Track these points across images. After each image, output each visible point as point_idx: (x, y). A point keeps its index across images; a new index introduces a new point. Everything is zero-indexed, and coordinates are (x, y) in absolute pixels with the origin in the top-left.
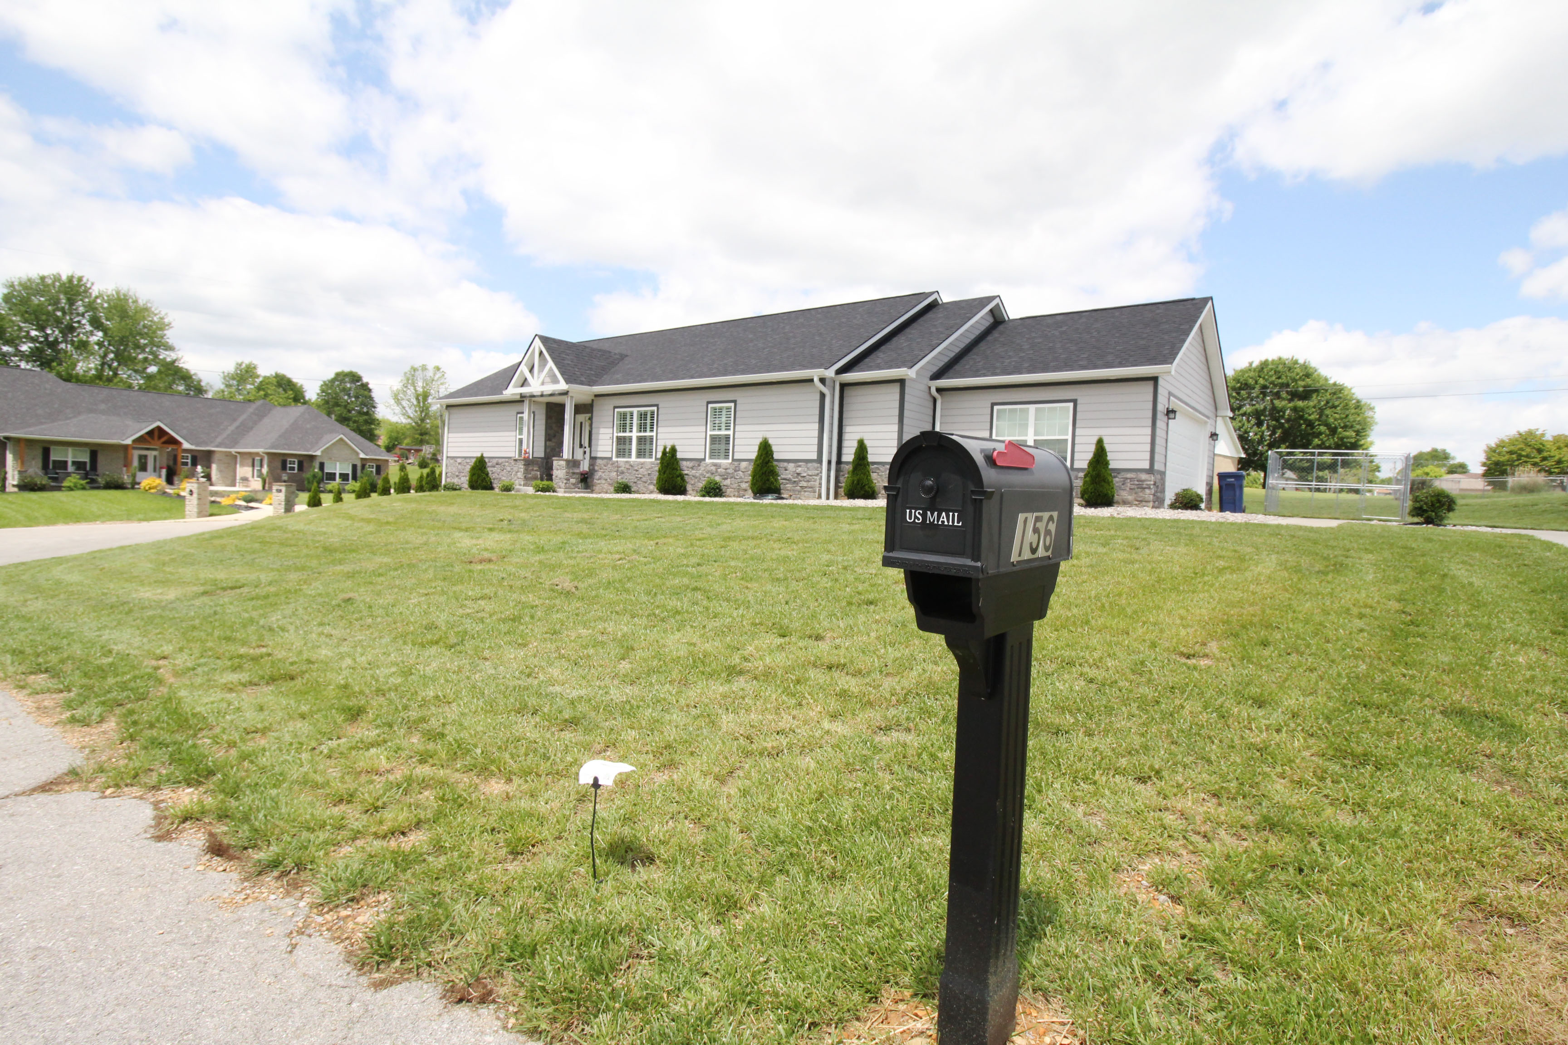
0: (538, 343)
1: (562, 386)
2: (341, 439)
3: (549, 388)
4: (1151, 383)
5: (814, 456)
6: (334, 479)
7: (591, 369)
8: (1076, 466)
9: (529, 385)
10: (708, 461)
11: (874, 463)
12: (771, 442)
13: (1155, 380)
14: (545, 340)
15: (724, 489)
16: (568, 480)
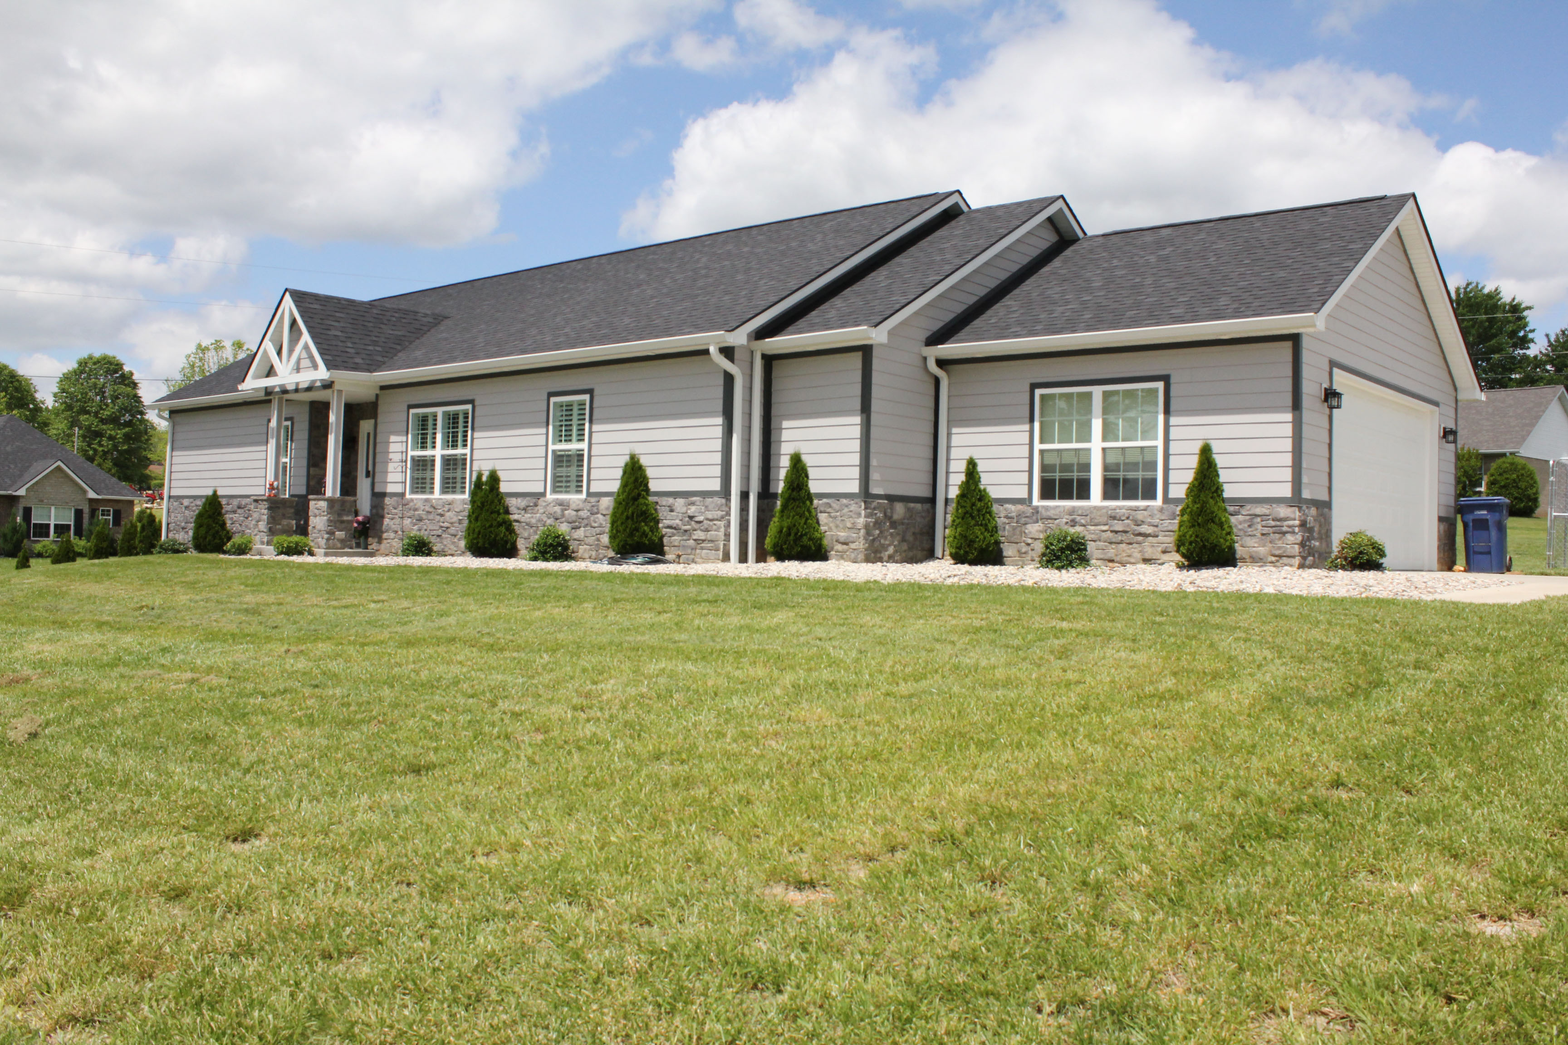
0: (288, 302)
1: (322, 373)
2: (59, 468)
3: (306, 377)
4: (1289, 344)
5: (715, 485)
6: (47, 535)
7: (375, 343)
8: (1172, 495)
9: (276, 375)
10: (550, 496)
11: (821, 496)
12: (644, 461)
13: (1294, 339)
14: (299, 297)
15: (573, 545)
16: (331, 533)
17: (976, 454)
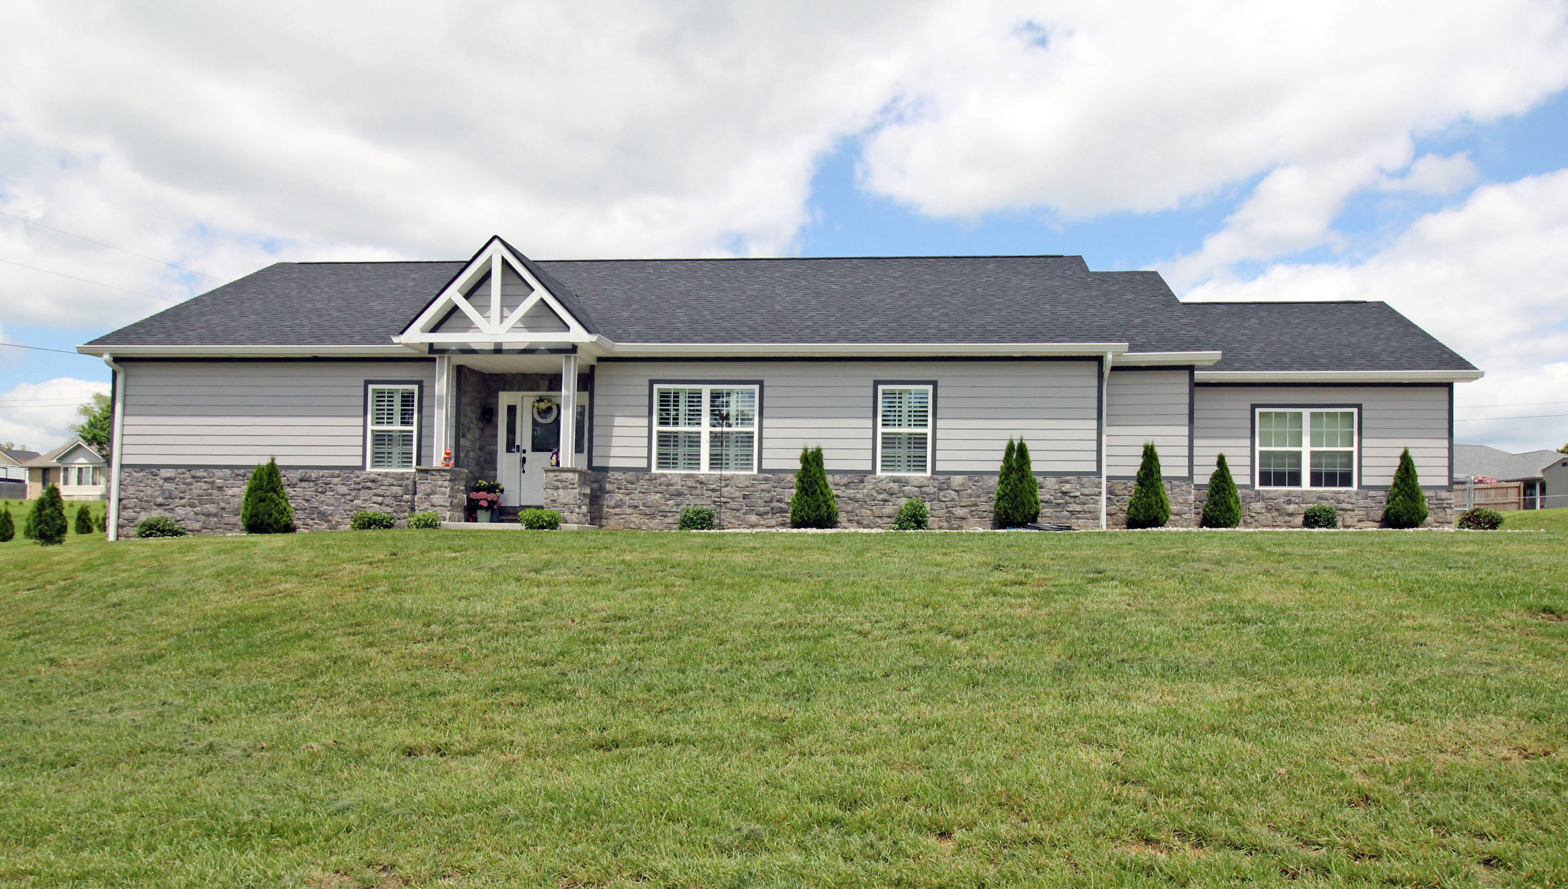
4: (1441, 388)
5: (1092, 468)
8: (1378, 482)
10: (879, 473)
11: (1168, 478)
13: (1449, 386)
16: (580, 507)
17: (1225, 452)
